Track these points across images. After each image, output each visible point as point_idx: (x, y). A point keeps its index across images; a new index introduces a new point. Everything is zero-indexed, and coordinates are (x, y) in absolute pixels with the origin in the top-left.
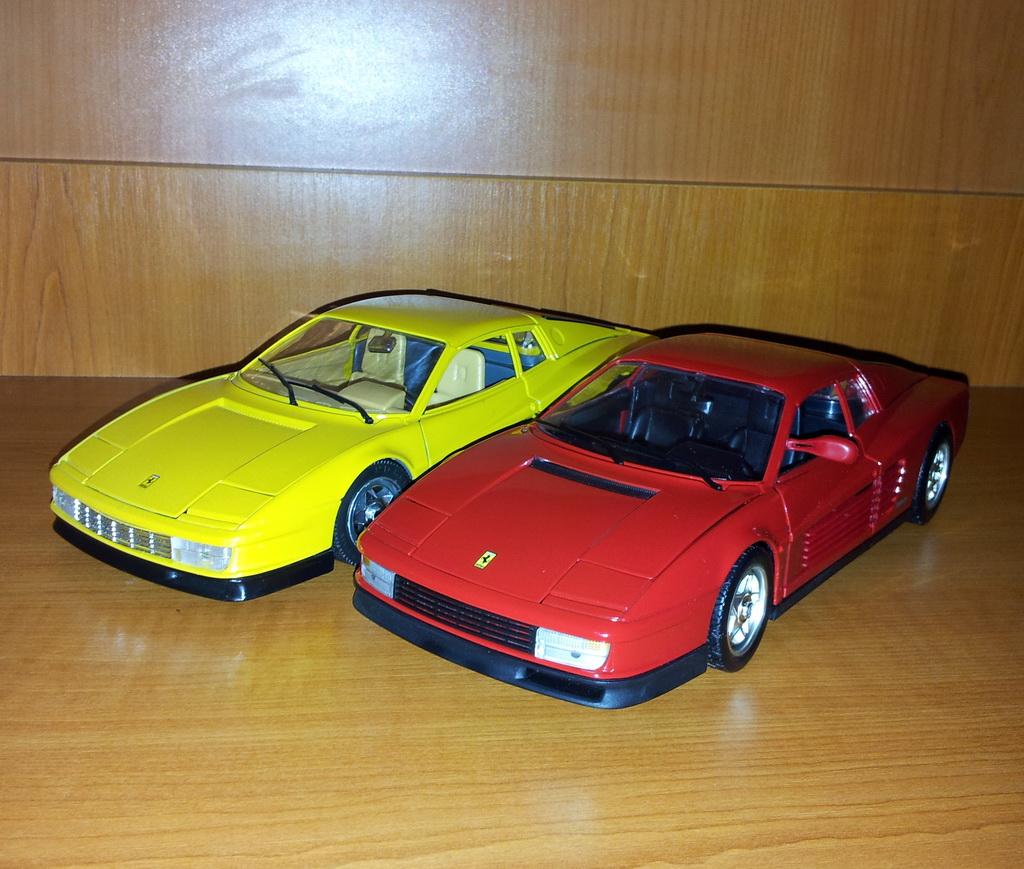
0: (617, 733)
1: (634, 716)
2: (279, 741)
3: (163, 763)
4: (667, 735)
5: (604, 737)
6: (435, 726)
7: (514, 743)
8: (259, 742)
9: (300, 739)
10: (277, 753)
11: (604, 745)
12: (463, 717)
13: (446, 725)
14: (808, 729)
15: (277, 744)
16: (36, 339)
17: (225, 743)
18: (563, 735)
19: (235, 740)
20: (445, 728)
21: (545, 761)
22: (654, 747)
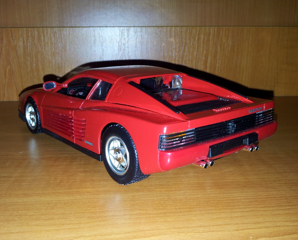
0: (207, 196)
1: (214, 190)
2: (67, 200)
3: (18, 208)
4: (228, 196)
5: (202, 197)
6: (131, 194)
7: (163, 200)
8: (59, 200)
9: (76, 199)
10: (65, 204)
11: (202, 200)
12: (143, 191)
13: (136, 194)
14: (288, 193)
15: (66, 201)
16: (4, 89)
17: (45, 201)
18: (184, 197)
19: (49, 200)
20: (135, 195)
21: (177, 206)
22: (223, 200)
